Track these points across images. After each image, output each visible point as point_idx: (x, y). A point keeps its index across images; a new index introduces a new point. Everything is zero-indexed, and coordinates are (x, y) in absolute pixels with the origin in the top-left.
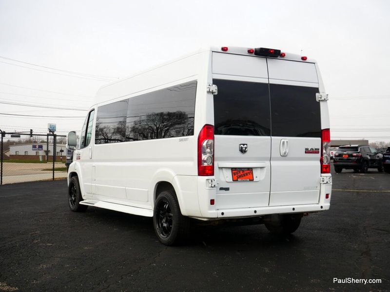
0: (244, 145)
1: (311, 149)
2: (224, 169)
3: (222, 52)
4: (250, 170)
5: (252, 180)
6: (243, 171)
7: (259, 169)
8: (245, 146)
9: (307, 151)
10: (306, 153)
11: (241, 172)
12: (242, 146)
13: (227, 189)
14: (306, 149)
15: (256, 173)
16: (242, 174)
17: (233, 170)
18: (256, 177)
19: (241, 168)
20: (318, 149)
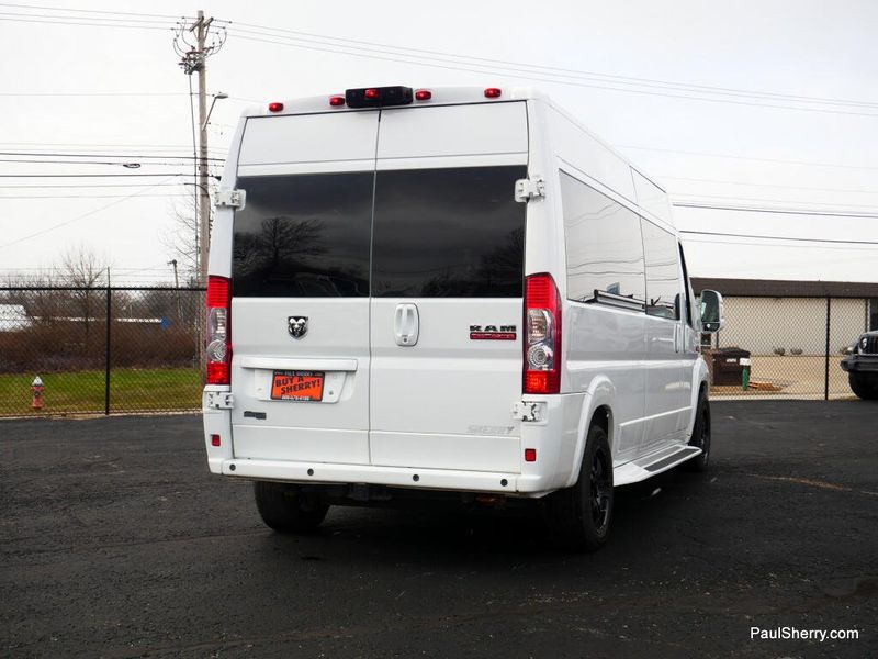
0: (297, 318)
1: (488, 328)
2: (256, 373)
3: (272, 114)
4: (319, 376)
5: (317, 399)
6: (301, 378)
7: (343, 375)
8: (301, 321)
9: (476, 334)
10: (472, 337)
11: (295, 381)
12: (292, 321)
13: (261, 416)
14: (472, 328)
15: (330, 384)
16: (297, 385)
17: (278, 373)
18: (331, 393)
19: (296, 371)
20: (514, 328)
